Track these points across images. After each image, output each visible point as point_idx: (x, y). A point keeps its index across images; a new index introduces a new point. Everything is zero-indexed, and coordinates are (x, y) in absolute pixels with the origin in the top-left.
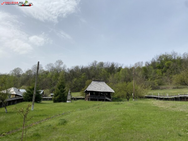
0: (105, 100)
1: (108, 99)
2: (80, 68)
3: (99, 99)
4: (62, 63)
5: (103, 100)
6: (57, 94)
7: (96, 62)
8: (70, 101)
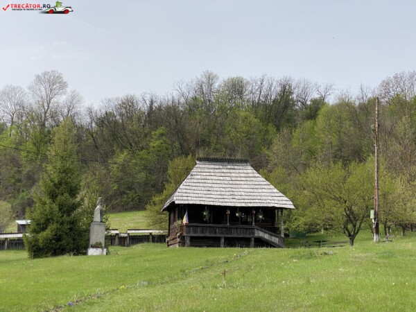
0: (253, 243)
1: (266, 236)
2: (143, 107)
3: (226, 239)
4: (63, 86)
5: (245, 242)
6: (42, 221)
7: (210, 78)
8: (102, 247)
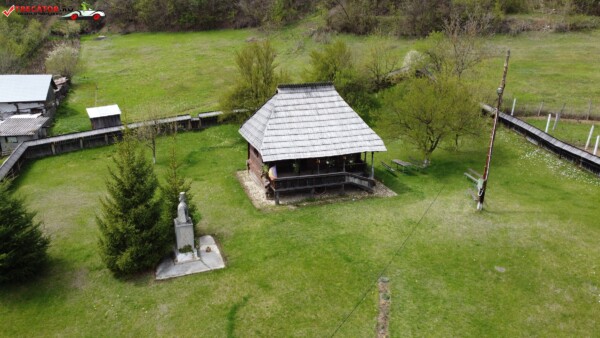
1: (357, 181)
3: (316, 188)
8: (191, 251)
